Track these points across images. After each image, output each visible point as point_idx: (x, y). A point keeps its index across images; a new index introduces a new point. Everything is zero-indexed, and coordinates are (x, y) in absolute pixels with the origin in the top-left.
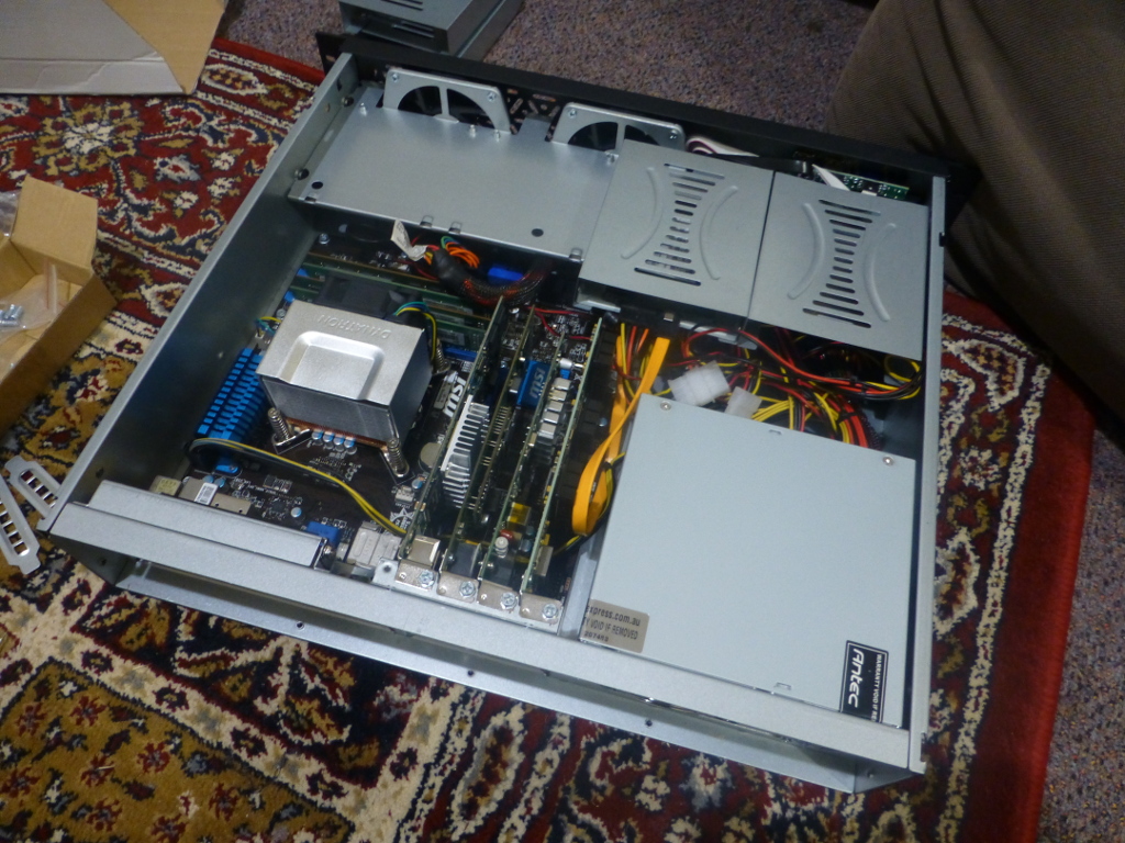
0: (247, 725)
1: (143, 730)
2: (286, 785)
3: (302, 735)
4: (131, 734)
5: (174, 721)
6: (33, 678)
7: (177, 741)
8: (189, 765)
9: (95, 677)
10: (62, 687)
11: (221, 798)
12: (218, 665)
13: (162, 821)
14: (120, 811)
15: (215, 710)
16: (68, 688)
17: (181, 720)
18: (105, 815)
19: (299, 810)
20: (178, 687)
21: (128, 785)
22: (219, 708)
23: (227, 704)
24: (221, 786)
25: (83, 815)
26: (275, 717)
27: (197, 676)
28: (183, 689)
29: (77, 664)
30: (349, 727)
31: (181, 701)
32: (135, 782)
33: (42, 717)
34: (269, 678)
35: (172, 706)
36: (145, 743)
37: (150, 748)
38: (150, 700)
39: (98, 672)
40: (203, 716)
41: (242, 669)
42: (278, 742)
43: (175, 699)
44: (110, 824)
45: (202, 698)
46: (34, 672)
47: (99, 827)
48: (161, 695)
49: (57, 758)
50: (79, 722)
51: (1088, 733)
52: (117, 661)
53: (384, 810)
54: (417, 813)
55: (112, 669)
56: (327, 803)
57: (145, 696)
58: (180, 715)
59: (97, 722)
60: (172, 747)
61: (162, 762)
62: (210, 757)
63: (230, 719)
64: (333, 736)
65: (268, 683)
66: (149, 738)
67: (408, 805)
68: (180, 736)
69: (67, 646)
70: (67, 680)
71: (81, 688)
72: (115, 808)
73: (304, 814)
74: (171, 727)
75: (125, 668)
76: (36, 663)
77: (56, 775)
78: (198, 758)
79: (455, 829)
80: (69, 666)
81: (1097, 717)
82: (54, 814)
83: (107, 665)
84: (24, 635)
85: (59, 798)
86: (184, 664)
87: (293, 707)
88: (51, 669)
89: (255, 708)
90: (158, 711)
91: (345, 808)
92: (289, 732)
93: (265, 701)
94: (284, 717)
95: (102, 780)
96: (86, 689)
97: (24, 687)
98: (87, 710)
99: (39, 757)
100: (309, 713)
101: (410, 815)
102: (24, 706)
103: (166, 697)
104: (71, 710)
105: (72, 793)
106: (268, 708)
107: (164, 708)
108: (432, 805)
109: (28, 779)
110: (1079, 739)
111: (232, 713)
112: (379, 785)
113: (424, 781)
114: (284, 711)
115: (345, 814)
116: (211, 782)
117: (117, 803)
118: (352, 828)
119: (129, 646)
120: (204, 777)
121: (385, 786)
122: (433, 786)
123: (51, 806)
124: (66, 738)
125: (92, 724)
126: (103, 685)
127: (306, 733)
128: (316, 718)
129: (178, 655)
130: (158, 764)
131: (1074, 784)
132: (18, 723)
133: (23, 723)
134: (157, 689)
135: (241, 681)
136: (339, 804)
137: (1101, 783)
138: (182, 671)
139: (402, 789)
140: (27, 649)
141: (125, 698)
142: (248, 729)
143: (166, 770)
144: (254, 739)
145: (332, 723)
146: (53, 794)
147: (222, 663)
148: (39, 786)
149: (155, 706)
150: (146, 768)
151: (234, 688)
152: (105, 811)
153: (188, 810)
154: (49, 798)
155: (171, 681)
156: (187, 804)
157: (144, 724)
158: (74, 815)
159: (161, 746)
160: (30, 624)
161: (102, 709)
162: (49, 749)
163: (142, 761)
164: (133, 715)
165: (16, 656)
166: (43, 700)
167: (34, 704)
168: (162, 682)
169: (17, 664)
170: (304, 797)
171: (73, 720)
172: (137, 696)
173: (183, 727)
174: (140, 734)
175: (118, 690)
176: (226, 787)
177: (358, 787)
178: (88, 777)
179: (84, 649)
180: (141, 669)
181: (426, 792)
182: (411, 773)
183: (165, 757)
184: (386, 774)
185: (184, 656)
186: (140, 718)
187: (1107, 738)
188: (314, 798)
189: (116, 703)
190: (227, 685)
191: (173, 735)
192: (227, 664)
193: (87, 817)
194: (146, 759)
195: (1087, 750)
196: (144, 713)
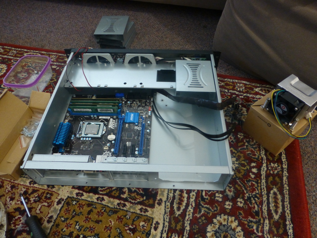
0: (120, 201)
1: (96, 208)
2: (134, 212)
3: (134, 200)
4: (93, 210)
5: (103, 204)
6: (65, 202)
7: (104, 209)
8: (109, 214)
9: (80, 198)
10: (73, 203)
11: (119, 218)
12: (110, 190)
13: (106, 227)
14: (95, 227)
15: (112, 200)
16: (74, 203)
17: (104, 204)
18: (92, 229)
19: (138, 217)
20: (101, 196)
21: (95, 221)
22: (113, 199)
23: (114, 197)
24: (118, 216)
25: (87, 230)
26: (126, 198)
27: (105, 193)
28: (103, 196)
29: (75, 196)
30: (145, 197)
31: (103, 199)
32: (97, 220)
33: (70, 210)
34: (123, 190)
35: (101, 201)
36: (96, 211)
37: (98, 212)
38: (95, 201)
39: (81, 197)
40: (110, 202)
41: (115, 189)
42: (129, 203)
43: (101, 199)
44: (94, 231)
45: (108, 198)
46: (65, 200)
47: (91, 232)
48: (97, 199)
49: (76, 218)
50: (80, 209)
51: (308, 162)
52: (84, 194)
53: (159, 213)
54: (167, 212)
55: (84, 196)
56: (145, 214)
57: (94, 200)
58: (103, 203)
59: (84, 208)
60: (103, 210)
61: (102, 214)
62: (114, 211)
63: (116, 201)
64: (142, 199)
65: (123, 191)
66: (97, 209)
67: (164, 211)
68: (105, 208)
69: (71, 193)
70: (73, 201)
71: (78, 202)
72: (94, 227)
73: (140, 218)
74: (102, 206)
75: (87, 195)
76: (65, 198)
77: (77, 222)
78: (111, 212)
79: (176, 214)
80: (73, 197)
81: (309, 159)
82: (79, 232)
83: (82, 195)
84: (60, 192)
85: (79, 228)
86: (101, 191)
87: (130, 195)
88: (69, 199)
89: (121, 197)
90: (98, 203)
91: (150, 214)
92: (131, 200)
93: (123, 195)
94: (129, 197)
95: (89, 221)
96: (79, 201)
97: (63, 204)
98: (81, 206)
99: (71, 219)
100: (135, 196)
101: (165, 213)
102: (65, 209)
103: (99, 199)
104: (77, 207)
105: (82, 226)
106: (124, 196)
107: (99, 202)
108: (169, 209)
109: (70, 225)
110: (306, 164)
111: (116, 199)
112: (155, 208)
113: (165, 204)
114: (128, 196)
115: (150, 216)
116: (115, 216)
117: (94, 226)
118: (153, 219)
119: (87, 190)
120: (113, 215)
121: (157, 208)
122: (168, 205)
123: (78, 230)
124: (77, 213)
125: (83, 209)
126: (83, 199)
127: (135, 200)
128: (136, 196)
129: (99, 189)
130: (101, 215)
131: (308, 174)
132: (64, 212)
133: (65, 212)
134: (96, 198)
135: (116, 192)
136: (148, 214)
137: (314, 172)
138: (101, 192)
139: (161, 208)
140: (62, 195)
141: (89, 201)
142: (121, 202)
143: (104, 216)
144: (123, 204)
145: (140, 196)
146: (77, 227)
147: (111, 189)
148: (73, 226)
149: (97, 202)
150: (99, 216)
151: (115, 194)
152: (92, 228)
153: (111, 223)
154: (77, 228)
155: (99, 195)
156: (111, 222)
157: (95, 207)
158: (84, 230)
159: (101, 211)
160: (61, 190)
161: (84, 205)
162: (73, 217)
163: (97, 215)
164: (92, 205)
165: (59, 198)
166: (69, 206)
167: (67, 208)
168: (97, 196)
169: (60, 199)
170: (139, 214)
171: (78, 209)
172: (92, 200)
173: (105, 205)
174: (95, 209)
175: (87, 199)
176: (119, 216)
177: (151, 209)
178: (85, 221)
179: (76, 192)
180: (91, 194)
181: (167, 207)
182: (162, 204)
183: (102, 213)
184: (156, 205)
185: (101, 189)
186: (94, 205)
187: (312, 163)
188: (141, 213)
189: (87, 203)
190: (113, 194)
191: (103, 208)
192: (112, 189)
193: (88, 230)
194: (98, 214)
195: (309, 166)
196: (95, 204)
